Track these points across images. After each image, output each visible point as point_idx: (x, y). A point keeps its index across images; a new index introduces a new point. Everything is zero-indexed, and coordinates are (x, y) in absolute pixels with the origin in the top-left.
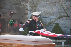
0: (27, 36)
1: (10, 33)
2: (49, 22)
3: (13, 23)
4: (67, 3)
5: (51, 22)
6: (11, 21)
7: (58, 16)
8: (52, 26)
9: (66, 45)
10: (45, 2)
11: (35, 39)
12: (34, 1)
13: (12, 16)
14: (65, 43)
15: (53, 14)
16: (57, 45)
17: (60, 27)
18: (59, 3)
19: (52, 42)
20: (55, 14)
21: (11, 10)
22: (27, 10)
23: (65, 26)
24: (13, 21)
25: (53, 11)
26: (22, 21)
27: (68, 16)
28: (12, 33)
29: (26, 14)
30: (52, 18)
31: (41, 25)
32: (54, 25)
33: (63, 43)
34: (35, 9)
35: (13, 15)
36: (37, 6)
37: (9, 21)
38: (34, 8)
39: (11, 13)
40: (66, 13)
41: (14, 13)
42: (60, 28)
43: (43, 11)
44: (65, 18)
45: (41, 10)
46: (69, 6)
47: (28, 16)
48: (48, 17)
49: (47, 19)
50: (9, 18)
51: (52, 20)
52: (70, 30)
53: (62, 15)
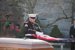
0: (24, 39)
1: (6, 36)
2: (47, 24)
3: (9, 25)
4: (66, 4)
5: (49, 24)
6: (6, 23)
7: (57, 18)
8: (50, 29)
9: (65, 49)
10: (43, 3)
11: (33, 43)
12: (31, 2)
13: (7, 18)
14: (64, 47)
15: (51, 16)
16: (56, 49)
17: (58, 29)
18: (57, 4)
19: (50, 45)
20: (53, 15)
21: (7, 12)
22: (24, 11)
23: (64, 28)
24: (9, 24)
25: (51, 13)
26: (18, 23)
27: (67, 18)
28: (7, 36)
29: (23, 15)
30: (50, 20)
31: (38, 27)
32: (53, 27)
33: (62, 47)
34: (33, 11)
35: (9, 17)
36: (34, 7)
37: (5, 24)
38: (31, 9)
39: (7, 14)
40: (65, 15)
41: (10, 15)
42: (59, 31)
43: (41, 12)
44: (64, 19)
45: (38, 12)
46: (68, 7)
47: (24, 18)
48: (46, 19)
49: (45, 21)
50: (4, 20)
51: (50, 22)
52: (69, 33)
53: (61, 16)
